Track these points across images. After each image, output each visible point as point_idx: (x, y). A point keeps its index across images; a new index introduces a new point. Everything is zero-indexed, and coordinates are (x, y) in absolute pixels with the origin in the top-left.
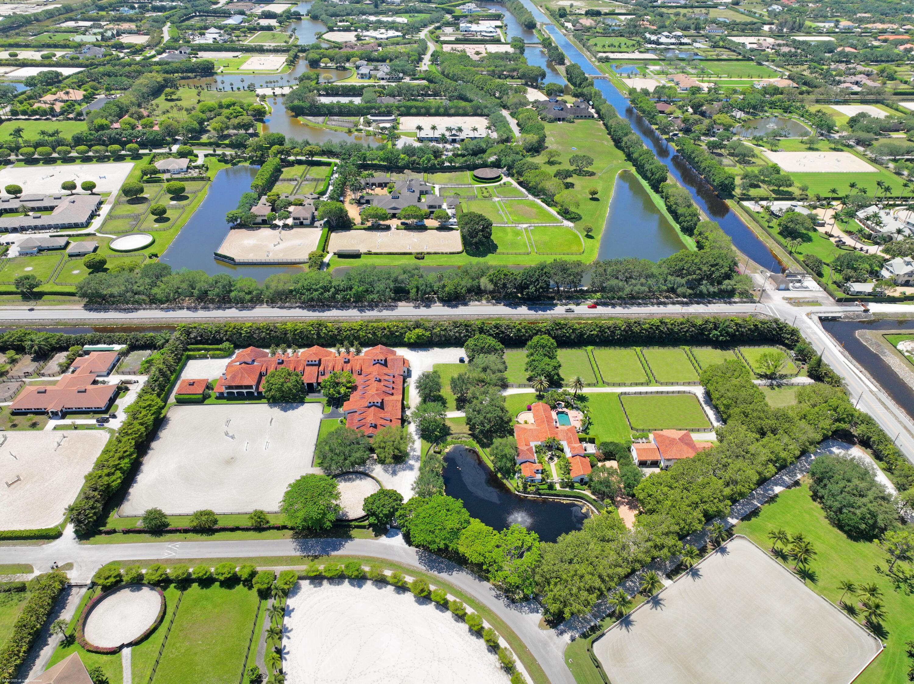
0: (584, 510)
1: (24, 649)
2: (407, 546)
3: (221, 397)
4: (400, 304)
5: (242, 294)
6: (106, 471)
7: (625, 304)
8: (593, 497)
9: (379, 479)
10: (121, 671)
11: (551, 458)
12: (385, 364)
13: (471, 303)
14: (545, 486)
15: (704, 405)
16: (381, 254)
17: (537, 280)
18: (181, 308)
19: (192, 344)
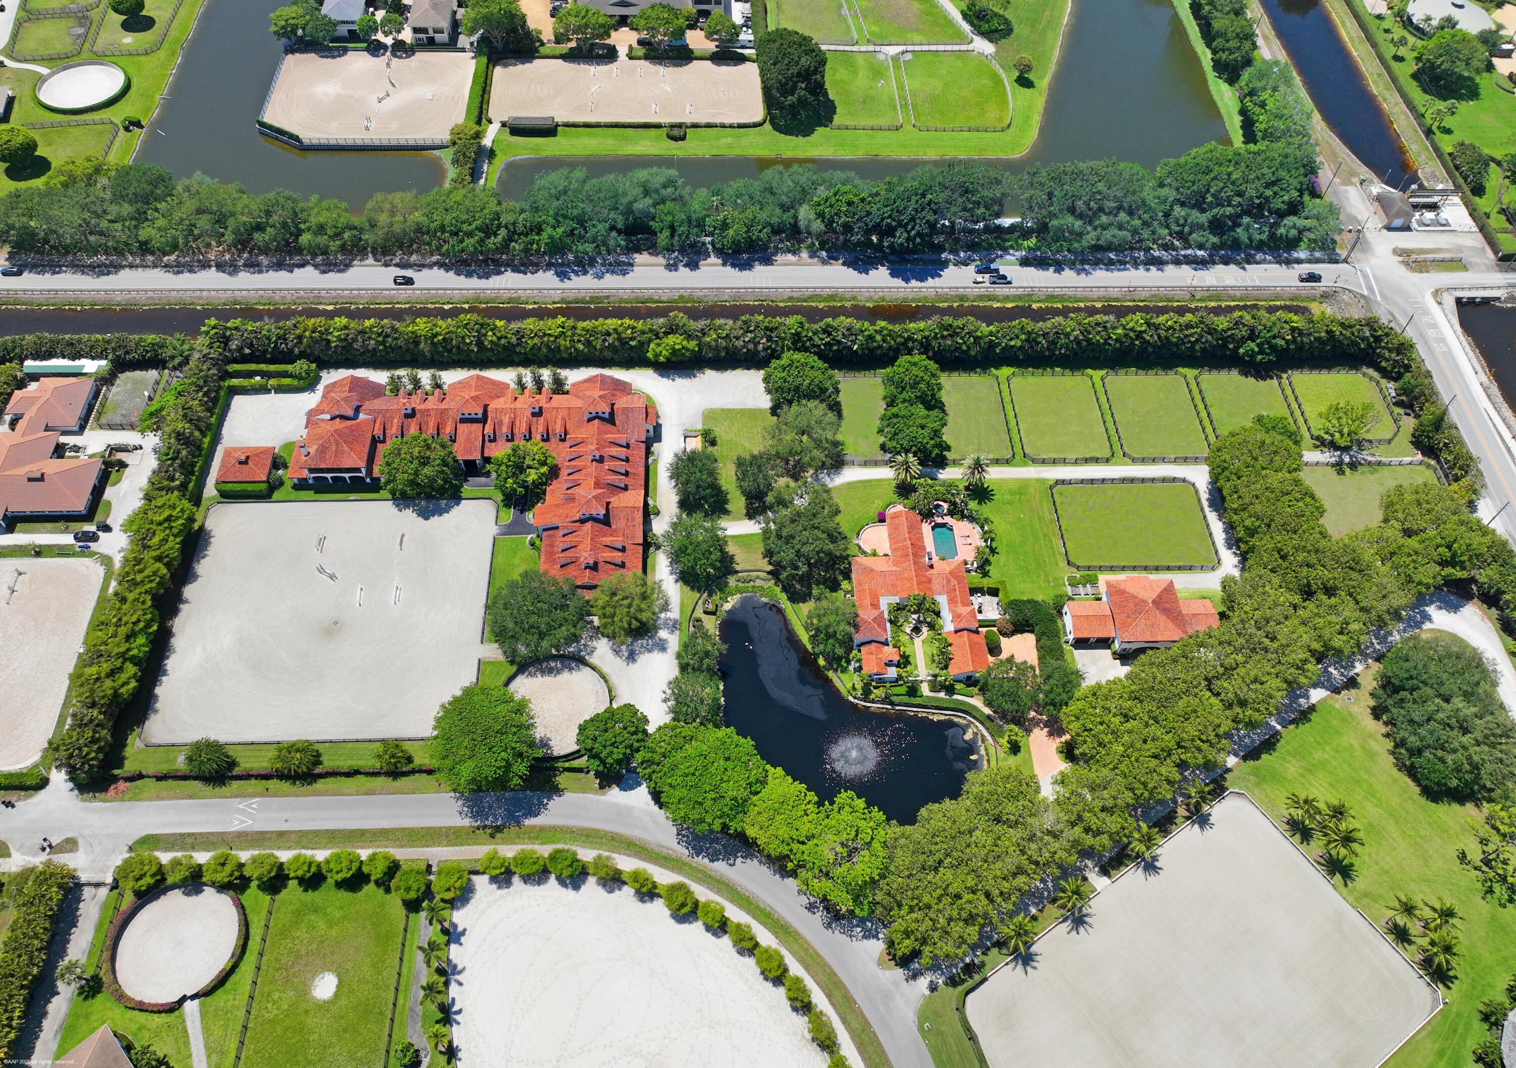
0: (968, 736)
1: (17, 1013)
2: (656, 808)
3: (301, 485)
4: (639, 258)
5: (322, 240)
6: (106, 667)
7: (1083, 262)
8: (987, 711)
9: (605, 669)
10: (187, 1043)
11: (917, 630)
12: (611, 420)
13: (779, 258)
14: (903, 690)
15: (1207, 509)
16: (598, 126)
17: (913, 219)
18: (205, 265)
19: (235, 361)
